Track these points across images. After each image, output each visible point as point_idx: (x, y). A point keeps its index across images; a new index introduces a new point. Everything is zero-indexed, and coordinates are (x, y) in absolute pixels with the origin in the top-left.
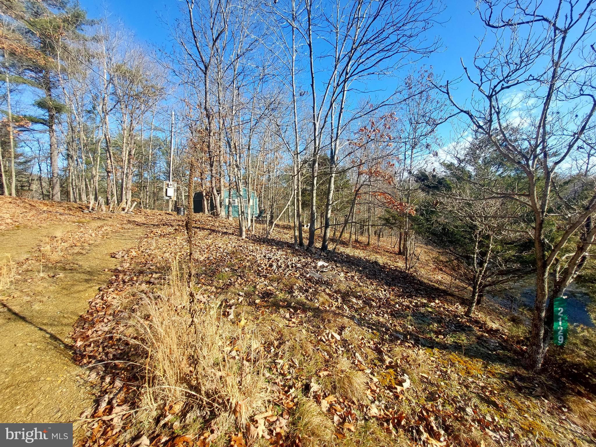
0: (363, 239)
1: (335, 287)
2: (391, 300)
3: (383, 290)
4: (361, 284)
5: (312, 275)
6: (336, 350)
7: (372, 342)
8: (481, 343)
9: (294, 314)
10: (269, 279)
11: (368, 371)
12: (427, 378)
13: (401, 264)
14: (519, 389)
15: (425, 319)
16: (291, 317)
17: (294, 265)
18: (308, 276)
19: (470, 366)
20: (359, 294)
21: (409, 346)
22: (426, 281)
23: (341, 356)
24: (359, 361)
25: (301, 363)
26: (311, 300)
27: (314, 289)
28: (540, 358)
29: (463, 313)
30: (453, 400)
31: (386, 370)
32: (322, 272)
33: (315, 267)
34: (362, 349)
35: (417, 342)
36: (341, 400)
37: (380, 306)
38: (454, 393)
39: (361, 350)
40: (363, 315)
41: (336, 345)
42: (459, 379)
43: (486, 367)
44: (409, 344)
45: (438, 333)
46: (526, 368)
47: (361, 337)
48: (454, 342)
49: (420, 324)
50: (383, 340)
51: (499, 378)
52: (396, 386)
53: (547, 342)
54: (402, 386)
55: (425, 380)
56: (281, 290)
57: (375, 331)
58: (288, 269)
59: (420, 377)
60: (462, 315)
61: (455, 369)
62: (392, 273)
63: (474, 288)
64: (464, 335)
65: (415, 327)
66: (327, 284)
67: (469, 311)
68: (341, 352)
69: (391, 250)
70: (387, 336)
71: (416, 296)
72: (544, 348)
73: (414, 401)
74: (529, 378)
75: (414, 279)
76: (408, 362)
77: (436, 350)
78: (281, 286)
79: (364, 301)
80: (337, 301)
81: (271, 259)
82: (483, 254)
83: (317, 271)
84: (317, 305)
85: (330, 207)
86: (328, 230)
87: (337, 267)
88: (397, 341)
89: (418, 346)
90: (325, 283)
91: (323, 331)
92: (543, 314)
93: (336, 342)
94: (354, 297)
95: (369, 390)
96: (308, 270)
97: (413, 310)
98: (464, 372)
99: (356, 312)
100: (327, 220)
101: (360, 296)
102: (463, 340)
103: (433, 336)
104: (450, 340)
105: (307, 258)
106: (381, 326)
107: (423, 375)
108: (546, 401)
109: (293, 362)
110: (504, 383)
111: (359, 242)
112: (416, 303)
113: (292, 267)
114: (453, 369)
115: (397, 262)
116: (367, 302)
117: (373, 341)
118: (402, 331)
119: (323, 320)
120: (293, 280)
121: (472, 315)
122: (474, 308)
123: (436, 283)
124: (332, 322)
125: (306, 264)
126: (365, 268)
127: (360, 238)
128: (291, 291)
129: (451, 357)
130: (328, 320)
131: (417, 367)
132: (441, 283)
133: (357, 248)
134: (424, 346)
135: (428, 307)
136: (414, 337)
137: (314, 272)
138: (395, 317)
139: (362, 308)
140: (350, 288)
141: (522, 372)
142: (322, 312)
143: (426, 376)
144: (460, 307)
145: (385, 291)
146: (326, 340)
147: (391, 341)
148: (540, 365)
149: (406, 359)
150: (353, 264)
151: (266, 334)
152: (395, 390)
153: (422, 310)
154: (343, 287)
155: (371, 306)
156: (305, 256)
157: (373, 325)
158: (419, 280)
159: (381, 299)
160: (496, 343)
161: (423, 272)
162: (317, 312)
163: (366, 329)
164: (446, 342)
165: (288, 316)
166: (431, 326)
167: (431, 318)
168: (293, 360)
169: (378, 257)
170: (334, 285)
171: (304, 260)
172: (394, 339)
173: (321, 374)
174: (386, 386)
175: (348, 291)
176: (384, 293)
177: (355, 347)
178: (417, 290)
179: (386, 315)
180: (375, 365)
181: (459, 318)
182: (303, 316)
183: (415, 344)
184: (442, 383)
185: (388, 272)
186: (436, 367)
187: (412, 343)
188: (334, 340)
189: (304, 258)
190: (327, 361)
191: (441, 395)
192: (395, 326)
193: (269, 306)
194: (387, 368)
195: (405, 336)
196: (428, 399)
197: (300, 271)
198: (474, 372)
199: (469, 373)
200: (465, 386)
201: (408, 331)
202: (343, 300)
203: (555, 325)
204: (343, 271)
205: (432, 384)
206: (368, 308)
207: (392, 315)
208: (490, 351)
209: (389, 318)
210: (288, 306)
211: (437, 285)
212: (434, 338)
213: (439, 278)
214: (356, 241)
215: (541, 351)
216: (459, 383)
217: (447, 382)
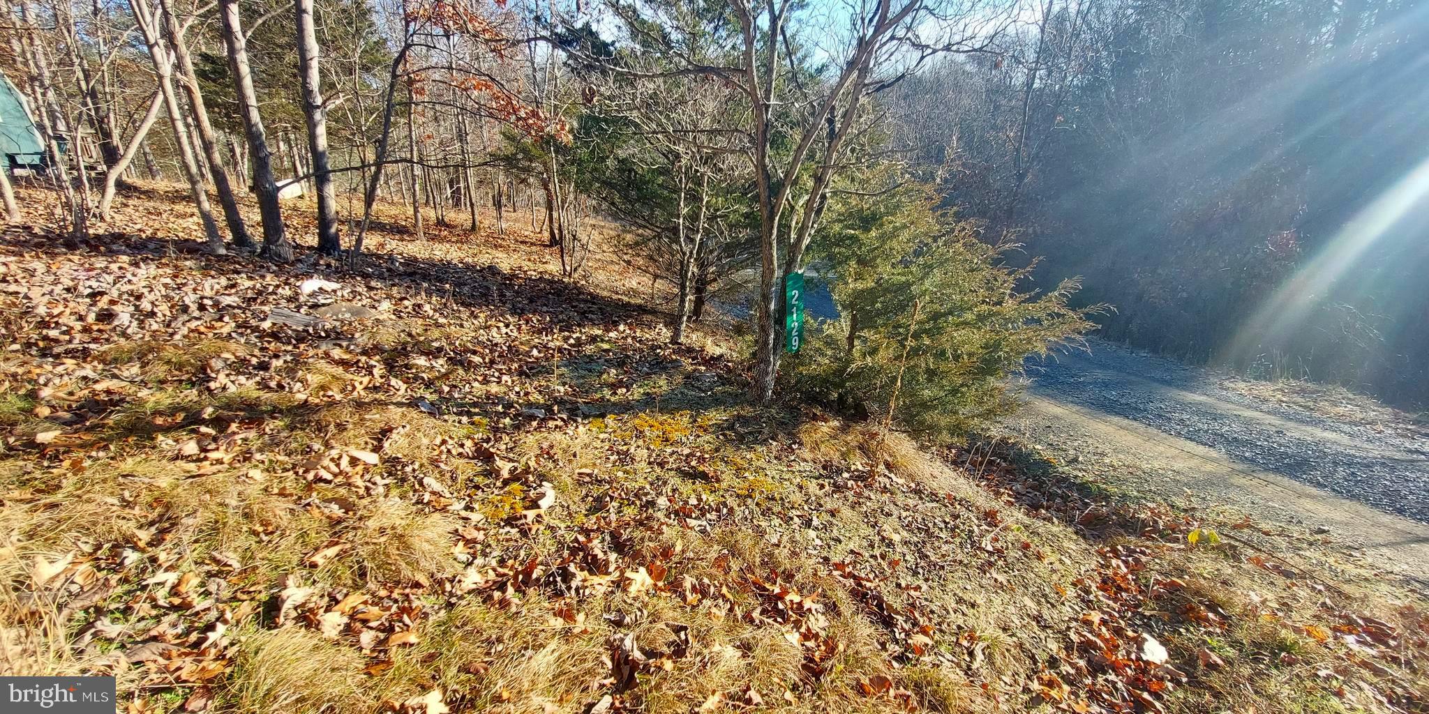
0: (461, 217)
1: (362, 339)
2: (521, 343)
3: (501, 325)
4: (442, 320)
5: (280, 321)
6: (367, 489)
7: (468, 443)
8: (690, 383)
9: (215, 439)
10: (102, 358)
11: (458, 506)
12: (589, 475)
13: (553, 267)
14: (741, 439)
15: (594, 366)
16: (204, 450)
17: (208, 302)
18: (266, 325)
19: (669, 428)
20: (436, 344)
21: (556, 427)
22: (605, 293)
23: (382, 499)
24: (433, 493)
25: (247, 556)
26: (281, 387)
27: (289, 358)
28: (770, 380)
29: (668, 341)
30: (636, 495)
31: (501, 488)
32: (315, 306)
33: (293, 299)
34: (442, 465)
35: (574, 413)
36: (383, 593)
37: (492, 362)
38: (641, 482)
39: (438, 467)
40: (446, 389)
41: (367, 477)
42: (650, 456)
43: (695, 421)
44: (556, 423)
45: (614, 387)
46: (752, 404)
47: (438, 441)
48: (644, 394)
49: (583, 377)
50: (496, 430)
51: (713, 433)
52: (525, 512)
53: (778, 352)
54: (538, 507)
55: (587, 479)
56: (162, 382)
57: (476, 418)
58: (186, 317)
59: (576, 477)
60: (665, 344)
61: (644, 441)
62: (531, 288)
63: (683, 287)
64: (664, 376)
65: (570, 387)
66: (335, 336)
67: (677, 333)
68: (381, 490)
69: (534, 238)
70: (508, 419)
71: (579, 325)
72: (776, 364)
73: (563, 526)
74: (755, 418)
75: (580, 293)
76: (551, 457)
77: (610, 420)
78: (160, 370)
79: (450, 359)
80: (371, 373)
81: (102, 294)
82: (694, 217)
83: (298, 308)
84: (301, 397)
85: (318, 115)
86: (330, 190)
87: (370, 289)
88: (529, 424)
89: (575, 421)
90: (328, 336)
91: (320, 456)
92: (772, 307)
93: (366, 470)
94: (423, 353)
95: (461, 544)
96: (266, 308)
97: (569, 354)
98: (658, 441)
99: (427, 387)
100: (318, 157)
101: (440, 349)
102: (660, 387)
103: (607, 393)
104: (637, 392)
105: (263, 277)
106: (493, 403)
107: (583, 470)
108: (775, 443)
109: (217, 562)
110: (721, 437)
111: (447, 226)
112: (578, 339)
113: (202, 308)
114: (640, 442)
115: (546, 263)
116: (459, 359)
117: (473, 439)
118: (542, 401)
119: (321, 428)
120: (206, 344)
121: (682, 339)
122: (684, 325)
123: (626, 295)
124: (350, 426)
125: (260, 293)
126: (459, 284)
127: (451, 216)
128: (201, 376)
129: (637, 421)
130: (338, 425)
131: (570, 461)
132: (635, 293)
133: (442, 240)
134: (585, 417)
135: (602, 341)
136: (568, 406)
137: (286, 311)
138: (528, 376)
139: (445, 376)
140: (410, 335)
141: (748, 411)
142: (316, 409)
143: (588, 471)
144: (664, 330)
145: (507, 326)
146: (335, 475)
147: (517, 427)
148: (770, 392)
149: (548, 453)
150: (425, 277)
151: (95, 524)
152: (523, 521)
153: (589, 349)
154: (388, 337)
155: (468, 366)
156: (257, 270)
157: (475, 405)
158: (591, 294)
159: (496, 345)
160: (713, 377)
161: (601, 277)
162: (301, 415)
163: (450, 418)
164: (630, 398)
165: (191, 448)
166: (605, 376)
167: (606, 361)
168: (219, 557)
169: (500, 255)
170: (357, 335)
171: (248, 284)
172: (523, 420)
173: (318, 559)
174: (502, 519)
175: (405, 344)
176: (504, 330)
177: (422, 465)
178: (583, 314)
179: (505, 378)
180: (477, 487)
181: (658, 351)
182: (252, 434)
183: (569, 418)
184: (620, 474)
185: (520, 286)
186: (611, 449)
187: (562, 419)
188: (360, 468)
189: (251, 278)
190: (334, 522)
191: (616, 495)
192: (527, 394)
193: (110, 440)
194: (506, 483)
195: (549, 409)
196: (591, 511)
197: (234, 316)
198: (675, 436)
199: (667, 440)
200: (659, 464)
201: (555, 398)
202: (390, 366)
203: (788, 320)
204: (389, 297)
205: (600, 482)
206: (461, 371)
207: (521, 373)
208: (703, 392)
209: (513, 382)
210: (192, 420)
211: (626, 299)
212: (608, 397)
213: (634, 284)
214: (440, 223)
215: (770, 369)
216: (650, 463)
217: (628, 468)
